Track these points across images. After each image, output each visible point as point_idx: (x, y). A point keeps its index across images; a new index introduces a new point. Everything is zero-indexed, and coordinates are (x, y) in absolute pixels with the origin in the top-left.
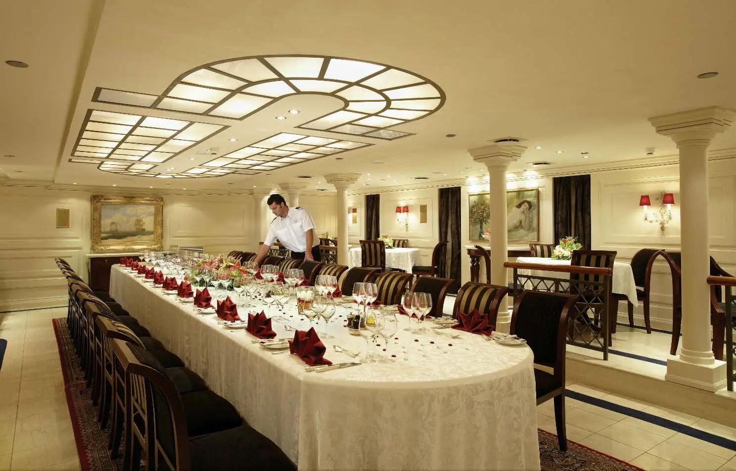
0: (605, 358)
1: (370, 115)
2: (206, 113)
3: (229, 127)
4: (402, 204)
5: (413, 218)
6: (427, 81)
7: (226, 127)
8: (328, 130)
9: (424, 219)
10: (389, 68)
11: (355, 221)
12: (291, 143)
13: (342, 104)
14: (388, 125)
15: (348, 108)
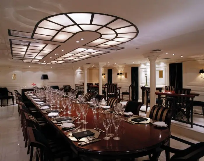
0: (192, 127)
1: (110, 40)
2: (51, 40)
3: (60, 45)
4: (119, 72)
5: (123, 77)
6: (133, 25)
7: (59, 46)
8: (95, 47)
9: (126, 77)
10: (117, 18)
11: (104, 78)
12: (83, 51)
13: (100, 36)
14: (117, 44)
15: (102, 37)
